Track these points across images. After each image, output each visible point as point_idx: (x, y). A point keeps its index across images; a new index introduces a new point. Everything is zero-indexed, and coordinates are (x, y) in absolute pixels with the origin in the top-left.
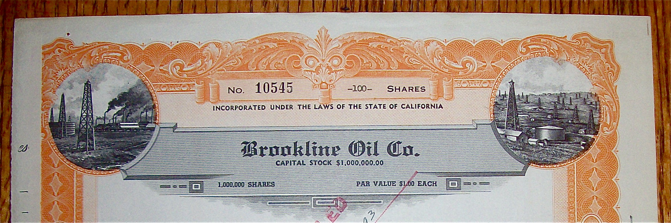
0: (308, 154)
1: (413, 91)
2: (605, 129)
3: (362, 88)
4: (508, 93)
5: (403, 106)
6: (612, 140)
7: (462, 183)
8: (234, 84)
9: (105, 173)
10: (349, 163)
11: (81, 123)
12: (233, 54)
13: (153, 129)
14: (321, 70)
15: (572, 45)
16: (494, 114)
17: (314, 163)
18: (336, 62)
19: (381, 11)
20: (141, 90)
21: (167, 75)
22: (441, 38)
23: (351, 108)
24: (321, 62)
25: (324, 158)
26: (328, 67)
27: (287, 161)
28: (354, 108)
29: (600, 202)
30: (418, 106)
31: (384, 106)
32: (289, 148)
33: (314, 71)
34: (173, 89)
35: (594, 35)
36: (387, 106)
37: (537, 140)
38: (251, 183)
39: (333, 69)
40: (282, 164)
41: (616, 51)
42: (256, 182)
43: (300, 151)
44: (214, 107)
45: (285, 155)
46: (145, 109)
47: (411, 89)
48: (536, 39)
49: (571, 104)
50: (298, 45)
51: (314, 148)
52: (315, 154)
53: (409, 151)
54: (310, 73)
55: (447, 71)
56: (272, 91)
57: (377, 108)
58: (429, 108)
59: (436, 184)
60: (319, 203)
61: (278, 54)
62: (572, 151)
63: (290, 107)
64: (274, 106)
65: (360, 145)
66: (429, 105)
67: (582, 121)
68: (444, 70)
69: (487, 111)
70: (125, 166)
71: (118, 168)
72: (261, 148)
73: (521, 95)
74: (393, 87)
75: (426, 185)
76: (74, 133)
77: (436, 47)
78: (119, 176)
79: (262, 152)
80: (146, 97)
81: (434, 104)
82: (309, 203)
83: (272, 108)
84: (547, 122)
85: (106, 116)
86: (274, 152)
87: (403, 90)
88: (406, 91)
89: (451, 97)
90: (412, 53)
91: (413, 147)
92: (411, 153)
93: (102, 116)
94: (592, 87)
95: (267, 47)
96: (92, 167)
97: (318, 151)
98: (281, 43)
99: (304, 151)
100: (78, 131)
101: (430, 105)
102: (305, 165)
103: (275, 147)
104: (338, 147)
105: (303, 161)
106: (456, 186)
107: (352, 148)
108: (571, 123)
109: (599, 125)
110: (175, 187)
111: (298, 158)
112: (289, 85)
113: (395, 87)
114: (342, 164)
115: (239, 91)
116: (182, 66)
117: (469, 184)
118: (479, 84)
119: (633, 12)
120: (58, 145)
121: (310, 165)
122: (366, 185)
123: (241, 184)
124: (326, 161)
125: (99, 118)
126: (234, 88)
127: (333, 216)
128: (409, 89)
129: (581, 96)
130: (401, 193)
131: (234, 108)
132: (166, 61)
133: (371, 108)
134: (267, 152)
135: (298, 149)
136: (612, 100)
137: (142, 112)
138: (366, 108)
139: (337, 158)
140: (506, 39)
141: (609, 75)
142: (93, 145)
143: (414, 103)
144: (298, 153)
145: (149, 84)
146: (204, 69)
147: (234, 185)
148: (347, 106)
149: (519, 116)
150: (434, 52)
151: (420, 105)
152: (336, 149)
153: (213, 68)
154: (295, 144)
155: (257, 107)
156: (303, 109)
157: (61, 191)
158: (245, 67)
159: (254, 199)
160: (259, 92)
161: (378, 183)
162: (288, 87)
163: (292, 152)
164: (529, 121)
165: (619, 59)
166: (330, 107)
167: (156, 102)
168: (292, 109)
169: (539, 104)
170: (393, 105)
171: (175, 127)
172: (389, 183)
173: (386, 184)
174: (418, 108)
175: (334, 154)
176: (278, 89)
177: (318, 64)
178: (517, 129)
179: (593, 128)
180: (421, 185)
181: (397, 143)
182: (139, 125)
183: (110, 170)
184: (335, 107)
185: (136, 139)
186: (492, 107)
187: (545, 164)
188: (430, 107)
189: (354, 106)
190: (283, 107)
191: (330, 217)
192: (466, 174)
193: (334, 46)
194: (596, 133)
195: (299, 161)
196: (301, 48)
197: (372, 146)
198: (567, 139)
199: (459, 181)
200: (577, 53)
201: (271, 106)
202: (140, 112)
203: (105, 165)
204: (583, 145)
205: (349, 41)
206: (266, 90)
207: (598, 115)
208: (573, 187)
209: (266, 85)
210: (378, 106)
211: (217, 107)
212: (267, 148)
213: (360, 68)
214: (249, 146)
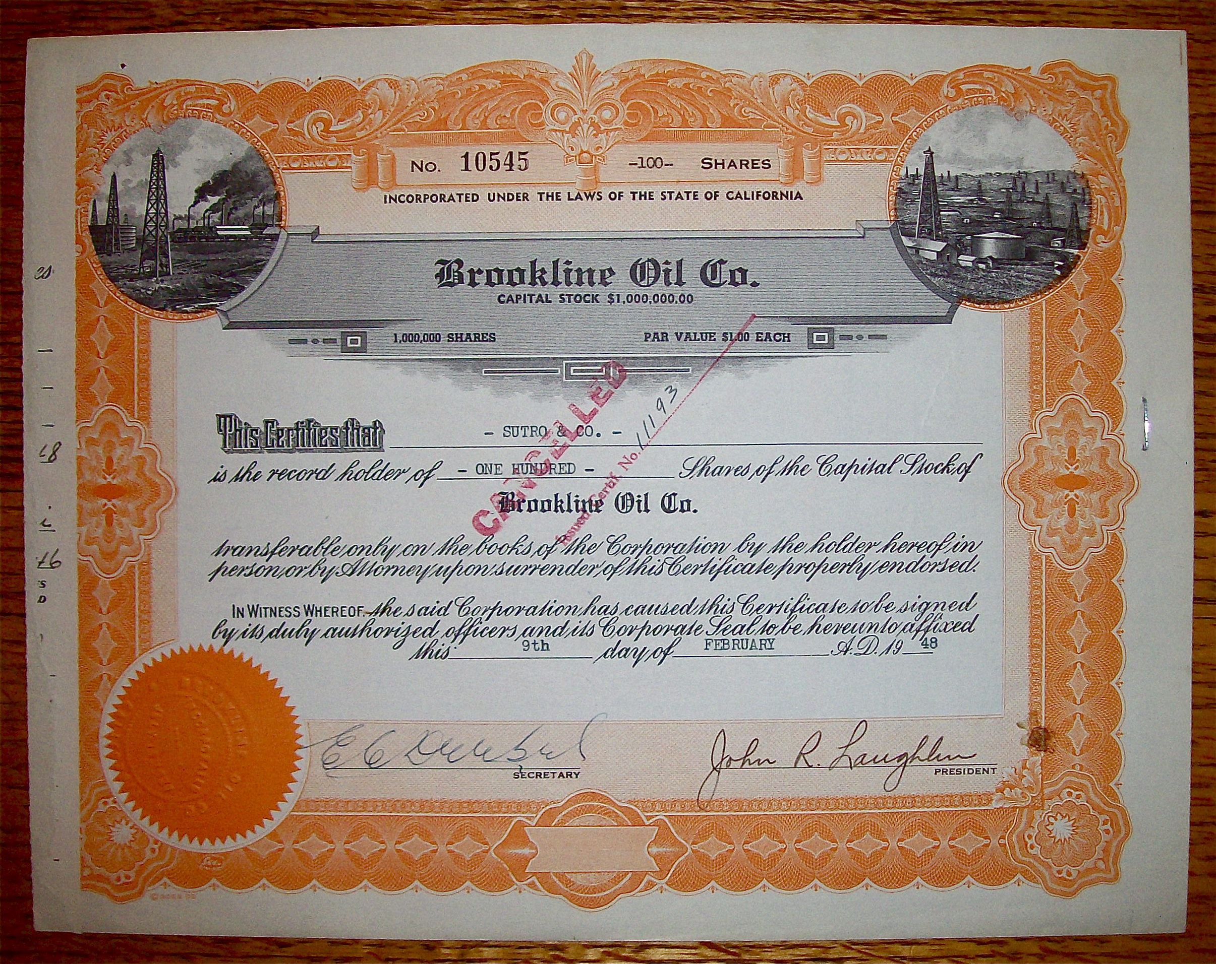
0: (556, 283)
1: (748, 168)
2: (1101, 238)
3: (656, 163)
4: (922, 172)
5: (730, 196)
6: (1113, 259)
7: (837, 337)
8: (422, 154)
9: (190, 317)
10: (630, 298)
11: (146, 225)
12: (420, 100)
13: (275, 238)
14: (580, 128)
15: (1042, 85)
16: (895, 209)
17: (566, 298)
18: (607, 114)
20: (253, 166)
21: (300, 139)
22: (800, 70)
23: (634, 199)
24: (580, 114)
25: (585, 289)
26: (593, 124)
27: (517, 296)
28: (640, 199)
29: (1088, 371)
30: (758, 196)
31: (695, 196)
32: (521, 272)
33: (567, 129)
34: (311, 165)
35: (1082, 66)
36: (701, 196)
37: (974, 258)
38: (452, 334)
39: (603, 128)
40: (508, 301)
41: (1121, 96)
42: (462, 334)
43: (541, 278)
44: (386, 196)
45: (515, 284)
46: (260, 200)
47: (744, 164)
48: (974, 73)
49: (1037, 193)
50: (537, 84)
51: (568, 272)
52: (569, 283)
53: (740, 277)
54: (559, 134)
55: (810, 130)
56: (491, 167)
57: (682, 199)
58: (777, 199)
59: (788, 337)
60: (575, 371)
61: (503, 100)
62: (1039, 278)
63: (524, 197)
64: (494, 194)
65: (652, 266)
66: (777, 193)
67: (1057, 225)
68: (806, 129)
69: (883, 205)
70: (226, 305)
71: (212, 307)
72: (471, 271)
73: (945, 175)
74: (711, 159)
75: (771, 340)
76: (134, 245)
77: (791, 88)
78: (214, 322)
79: (472, 279)
80: (263, 179)
81: (787, 192)
82: (557, 371)
83: (492, 198)
84: (991, 225)
85: (191, 213)
86: (495, 279)
87: (730, 165)
88: (736, 168)
89: (818, 180)
90: (746, 99)
91: (747, 270)
92: (744, 281)
93: (184, 213)
94: (1077, 161)
95: (481, 87)
96: (166, 306)
97: (574, 277)
98: (506, 79)
99: (549, 277)
100: (141, 241)
101: (779, 193)
102: (550, 302)
103: (496, 270)
104: (610, 270)
105: (547, 295)
106: (826, 342)
107: (637, 271)
108: (1038, 227)
109: (1088, 231)
110: (315, 341)
111: (539, 289)
112: (522, 157)
113: (716, 161)
114: (618, 301)
115: (431, 167)
116: (328, 123)
117: (850, 337)
118: (869, 155)
120: (105, 267)
121: (561, 302)
122: (660, 338)
123: (436, 338)
124: (589, 295)
125: (180, 218)
126: (422, 162)
127: (601, 395)
128: (741, 165)
129: (1056, 178)
130: (726, 355)
131: (422, 199)
132: (299, 114)
133: (671, 198)
134: (481, 279)
136: (1113, 185)
137: (256, 207)
138: (662, 199)
139: (609, 289)
140: (920, 73)
141: (1109, 140)
142: (167, 266)
143: (750, 189)
144: (538, 280)
145: (268, 155)
146: (368, 127)
147: (421, 338)
148: (627, 196)
149: (942, 213)
150: (786, 96)
151: (762, 194)
152: (607, 274)
153: (384, 125)
154: (533, 263)
155: (463, 197)
156: (547, 200)
157: (112, 348)
158: (441, 124)
159: (457, 364)
160: (467, 169)
161: (684, 336)
162: (520, 159)
163: (527, 278)
164: (959, 222)
165: (1126, 110)
166: (596, 196)
167: (282, 189)
168: (528, 200)
169: (979, 192)
170: (711, 194)
171: (316, 233)
172: (704, 335)
173: (699, 336)
174: (757, 199)
175: (604, 282)
176: (502, 164)
177: (575, 119)
178: (938, 239)
179: (1080, 238)
180: (762, 340)
181: (718, 262)
182: (250, 229)
183: (198, 312)
184: (605, 195)
185: (245, 255)
186: (892, 198)
187: (988, 302)
188: (779, 196)
189: (641, 195)
190: (511, 197)
191: (595, 398)
192: (845, 320)
193: (604, 86)
194: (1083, 246)
195: (540, 296)
196: (542, 87)
197: (673, 267)
198: (1030, 256)
199: (831, 331)
200: (1050, 98)
201: (489, 194)
202: (252, 207)
203: (189, 302)
204: (1059, 268)
205: (632, 75)
206: (481, 166)
207: (1086, 212)
208: (1040, 344)
209: (481, 156)
210: (684, 196)
211: (391, 198)
212: (482, 272)
213: (651, 125)
214: (449, 268)
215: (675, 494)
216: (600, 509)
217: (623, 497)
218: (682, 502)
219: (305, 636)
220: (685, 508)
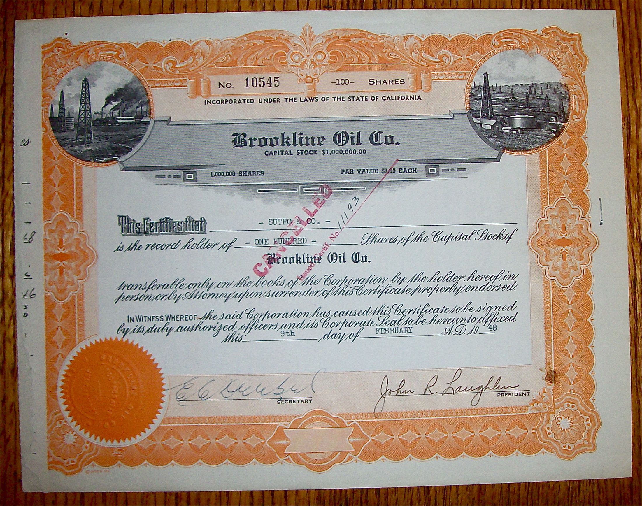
0: (295, 144)
1: (393, 84)
2: (575, 116)
3: (345, 82)
4: (482, 84)
5: (384, 98)
6: (582, 127)
7: (441, 170)
8: (224, 79)
9: (103, 165)
10: (333, 152)
11: (79, 118)
12: (223, 51)
13: (148, 123)
14: (305, 64)
15: (542, 39)
16: (469, 104)
17: (300, 152)
18: (320, 57)
19: (362, 9)
20: (137, 85)
21: (160, 72)
22: (419, 34)
23: (334, 100)
24: (306, 57)
25: (310, 147)
26: (313, 62)
27: (275, 151)
28: (338, 101)
29: (571, 186)
30: (398, 98)
31: (366, 98)
32: (277, 139)
33: (299, 65)
34: (166, 85)
35: (563, 29)
36: (369, 98)
37: (510, 128)
38: (241, 172)
39: (317, 64)
40: (270, 154)
41: (583, 43)
42: (246, 172)
43: (287, 142)
44: (205, 101)
45: (273, 146)
46: (139, 104)
47: (391, 82)
48: (508, 33)
49: (542, 94)
50: (284, 42)
51: (301, 139)
52: (301, 144)
53: (390, 140)
54: (295, 68)
55: (425, 64)
56: (260, 85)
57: (359, 100)
58: (408, 99)
59: (416, 170)
60: (305, 190)
61: (266, 50)
62: (544, 138)
63: (277, 100)
64: (262, 99)
65: (344, 135)
66: (408, 97)
67: (552, 110)
68: (422, 63)
69: (463, 101)
70: (122, 158)
71: (115, 160)
72: (251, 139)
73: (495, 86)
74: (374, 80)
75: (406, 172)
76: (73, 128)
77: (414, 42)
78: (116, 167)
79: (251, 143)
80: (141, 92)
81: (413, 96)
82: (296, 190)
83: (261, 101)
84: (520, 111)
85: (103, 111)
86: (263, 143)
87: (384, 83)
88: (387, 84)
89: (429, 90)
90: (391, 48)
91: (394, 137)
92: (392, 142)
93: (100, 111)
94: (562, 77)
95: (254, 44)
96: (90, 159)
97: (304, 141)
98: (268, 40)
99: (291, 142)
100: (77, 125)
101: (409, 97)
102: (292, 154)
103: (264, 138)
104: (323, 137)
105: (290, 151)
106: (435, 172)
107: (337, 138)
108: (543, 112)
109: (569, 113)
110: (169, 177)
111: (286, 148)
112: (276, 80)
113: (376, 80)
114: (327, 154)
115: (229, 85)
116: (174, 63)
117: (447, 170)
118: (455, 76)
119: (599, 6)
120: (58, 139)
121: (298, 154)
122: (350, 172)
123: (232, 174)
124: (312, 151)
125: (98, 113)
126: (224, 83)
127: (320, 202)
128: (389, 82)
129: (552, 86)
130: (383, 180)
131: (224, 102)
132: (160, 58)
133: (353, 100)
134: (256, 143)
135: (286, 140)
136: (581, 89)
137: (137, 107)
138: (349, 101)
139: (322, 147)
140: (480, 34)
141: (578, 66)
142: (91, 139)
143: (394, 94)
144: (285, 143)
145: (143, 80)
146: (195, 65)
147: (225, 174)
148: (331, 99)
149: (493, 105)
150: (412, 46)
151: (400, 97)
152: (321, 139)
153: (204, 64)
154: (283, 135)
155: (246, 101)
156: (290, 102)
157: (62, 182)
158: (234, 63)
159: (244, 187)
160: (247, 86)
161: (362, 170)
162: (275, 81)
163: (280, 142)
164: (502, 110)
165: (587, 51)
166: (315, 100)
167: (151, 97)
168: (279, 102)
169: (512, 94)
170: (374, 97)
171: (169, 120)
172: (372, 170)
173: (369, 171)
174: (398, 99)
175: (320, 144)
176: (265, 83)
177: (303, 60)
178: (492, 118)
179: (564, 116)
180: (402, 172)
181: (379, 132)
182: (135, 119)
183: (107, 162)
184: (319, 99)
185: (132, 132)
186: (468, 98)
187: (518, 151)
188: (409, 98)
189: (338, 99)
190: (270, 100)
191: (316, 204)
192: (445, 161)
193: (319, 42)
194: (566, 121)
195: (287, 151)
196: (286, 44)
197: (356, 135)
198: (539, 127)
199: (437, 167)
200: (548, 45)
201: (259, 99)
202: (135, 107)
203: (102, 157)
204: (554, 132)
205: (332, 37)
206: (255, 85)
207: (568, 104)
208: (545, 172)
209: (255, 79)
210: (360, 99)
211: (208, 101)
212: (256, 139)
213: (343, 63)
214: (239, 137)
215: (358, 253)
216: (320, 261)
217: (332, 255)
218: (362, 257)
219: (166, 331)
220: (364, 260)
